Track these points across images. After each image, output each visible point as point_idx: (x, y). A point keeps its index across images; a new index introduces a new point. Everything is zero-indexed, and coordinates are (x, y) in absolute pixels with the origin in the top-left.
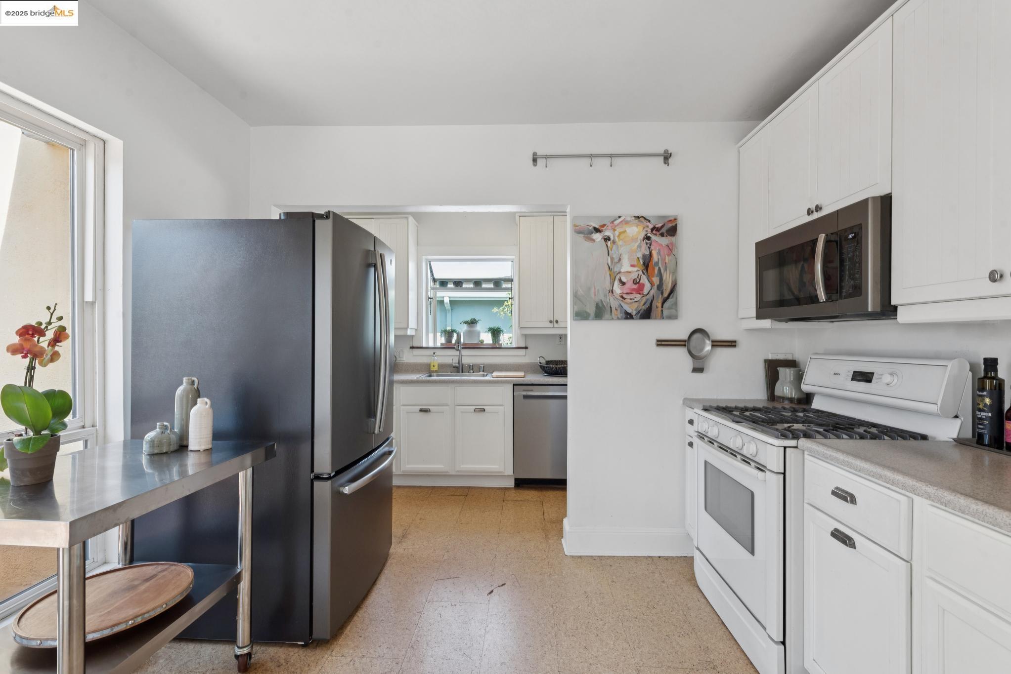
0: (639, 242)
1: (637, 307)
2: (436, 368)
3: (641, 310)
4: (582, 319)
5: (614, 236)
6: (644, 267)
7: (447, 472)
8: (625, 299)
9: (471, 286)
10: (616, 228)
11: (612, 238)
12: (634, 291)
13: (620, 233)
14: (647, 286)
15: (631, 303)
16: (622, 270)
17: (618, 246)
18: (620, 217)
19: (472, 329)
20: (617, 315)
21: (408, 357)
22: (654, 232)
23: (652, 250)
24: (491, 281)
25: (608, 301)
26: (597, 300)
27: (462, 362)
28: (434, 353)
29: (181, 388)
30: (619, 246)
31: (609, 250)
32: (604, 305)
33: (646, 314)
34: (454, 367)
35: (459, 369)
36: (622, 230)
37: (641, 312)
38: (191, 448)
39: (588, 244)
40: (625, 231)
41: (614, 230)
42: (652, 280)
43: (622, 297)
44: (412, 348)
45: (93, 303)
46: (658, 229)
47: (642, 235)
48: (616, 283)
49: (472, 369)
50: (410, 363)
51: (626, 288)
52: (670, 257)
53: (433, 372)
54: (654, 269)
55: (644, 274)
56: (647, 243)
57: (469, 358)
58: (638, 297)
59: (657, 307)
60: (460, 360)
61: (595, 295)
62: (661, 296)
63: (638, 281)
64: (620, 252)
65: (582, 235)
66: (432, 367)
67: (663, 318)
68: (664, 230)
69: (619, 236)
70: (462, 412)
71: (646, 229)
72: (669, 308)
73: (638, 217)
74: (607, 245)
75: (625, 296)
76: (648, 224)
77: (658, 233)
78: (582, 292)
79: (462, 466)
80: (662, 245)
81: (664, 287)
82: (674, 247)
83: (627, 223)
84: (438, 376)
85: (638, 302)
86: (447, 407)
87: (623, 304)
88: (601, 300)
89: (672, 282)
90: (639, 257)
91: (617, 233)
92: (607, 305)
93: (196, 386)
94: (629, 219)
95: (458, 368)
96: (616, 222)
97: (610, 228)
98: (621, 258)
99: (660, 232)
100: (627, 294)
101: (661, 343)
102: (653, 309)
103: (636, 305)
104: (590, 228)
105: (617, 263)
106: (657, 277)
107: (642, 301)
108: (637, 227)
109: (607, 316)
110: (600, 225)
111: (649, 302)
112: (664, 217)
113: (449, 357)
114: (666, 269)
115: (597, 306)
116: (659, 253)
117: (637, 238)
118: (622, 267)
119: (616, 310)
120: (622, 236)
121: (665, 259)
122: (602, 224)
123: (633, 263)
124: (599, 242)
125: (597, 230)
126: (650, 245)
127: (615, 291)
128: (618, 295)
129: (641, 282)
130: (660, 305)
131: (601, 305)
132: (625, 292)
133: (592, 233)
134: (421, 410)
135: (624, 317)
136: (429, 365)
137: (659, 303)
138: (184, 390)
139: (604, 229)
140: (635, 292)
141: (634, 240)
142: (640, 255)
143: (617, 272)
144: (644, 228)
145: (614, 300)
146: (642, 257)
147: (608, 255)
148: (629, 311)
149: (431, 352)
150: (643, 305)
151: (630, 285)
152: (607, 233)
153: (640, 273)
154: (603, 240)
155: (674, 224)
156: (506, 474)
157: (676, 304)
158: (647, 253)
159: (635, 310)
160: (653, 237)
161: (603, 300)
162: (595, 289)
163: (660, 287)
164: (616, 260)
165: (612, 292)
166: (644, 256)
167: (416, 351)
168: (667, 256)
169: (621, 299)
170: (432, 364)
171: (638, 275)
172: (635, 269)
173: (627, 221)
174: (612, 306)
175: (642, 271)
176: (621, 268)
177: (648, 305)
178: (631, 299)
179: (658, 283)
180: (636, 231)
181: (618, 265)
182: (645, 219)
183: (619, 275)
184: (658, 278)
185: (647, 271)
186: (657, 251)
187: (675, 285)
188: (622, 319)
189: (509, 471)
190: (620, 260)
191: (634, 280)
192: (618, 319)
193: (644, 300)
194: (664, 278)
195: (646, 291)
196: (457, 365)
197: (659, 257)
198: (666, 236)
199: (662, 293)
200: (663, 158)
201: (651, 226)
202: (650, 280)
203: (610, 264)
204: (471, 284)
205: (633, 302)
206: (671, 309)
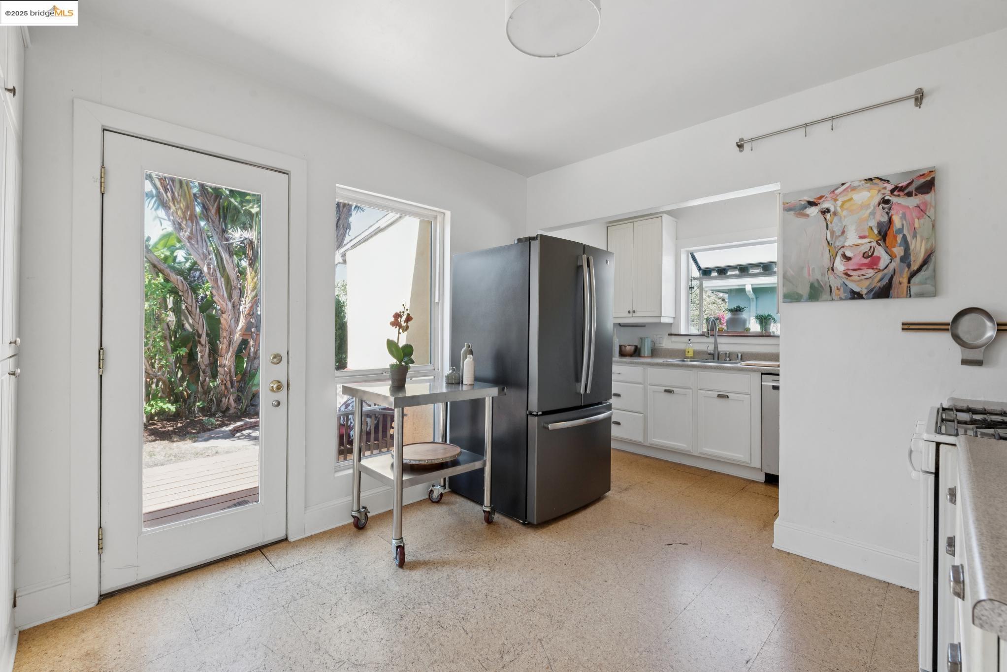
0: (872, 208)
1: (869, 285)
2: (691, 354)
3: (874, 288)
4: (792, 302)
5: (835, 207)
6: (880, 237)
7: (690, 452)
8: (850, 276)
9: (737, 272)
10: (838, 198)
11: (832, 209)
12: (866, 266)
13: (844, 203)
14: (885, 259)
15: (859, 281)
16: (846, 244)
17: (841, 217)
18: (843, 184)
19: (736, 317)
20: (839, 295)
21: (667, 343)
22: (896, 193)
23: (892, 215)
24: (760, 266)
25: (827, 280)
26: (812, 279)
27: (717, 349)
28: (689, 340)
29: (464, 349)
30: (843, 217)
31: (829, 223)
32: (821, 286)
33: (884, 292)
34: (710, 354)
35: (715, 356)
36: (845, 198)
37: (874, 290)
38: (464, 383)
39: (802, 220)
40: (852, 199)
41: (836, 200)
42: (892, 252)
43: (847, 274)
44: (670, 335)
45: (438, 302)
46: (902, 189)
47: (878, 198)
48: (838, 259)
49: (730, 357)
50: (668, 349)
51: (851, 265)
52: (922, 221)
53: (688, 358)
54: (895, 238)
55: (879, 245)
56: (883, 208)
57: (726, 345)
58: (871, 273)
59: (900, 283)
60: (716, 347)
61: (809, 275)
62: (907, 269)
63: (870, 254)
64: (844, 224)
65: (792, 212)
66: (687, 353)
67: (910, 296)
68: (912, 188)
69: (842, 206)
70: (705, 397)
71: (883, 191)
72: (921, 283)
73: (871, 180)
74: (825, 219)
75: (850, 273)
76: (886, 185)
77: (901, 194)
78: (792, 272)
79: (704, 449)
80: (908, 207)
81: (912, 258)
82: (928, 207)
83: (854, 189)
84: (691, 361)
85: (870, 280)
86: (690, 391)
87: (847, 282)
88: (818, 280)
89: (926, 250)
90: (871, 225)
91: (839, 203)
92: (825, 285)
93: (470, 349)
94: (856, 184)
95: (713, 355)
96: (837, 192)
97: (829, 198)
98: (845, 230)
99: (906, 191)
100: (854, 270)
101: (908, 327)
102: (893, 286)
103: (867, 283)
104: (803, 203)
105: (839, 236)
106: (900, 246)
107: (875, 277)
108: (869, 191)
109: (826, 296)
110: (816, 197)
111: (888, 277)
112: (913, 172)
113: (706, 345)
114: (915, 236)
115: (812, 286)
116: (904, 217)
117: (869, 204)
118: (847, 240)
119: (838, 289)
120: (847, 205)
121: (913, 224)
122: (818, 196)
123: (862, 234)
124: (815, 216)
125: (811, 204)
126: (890, 209)
127: (837, 268)
128: (842, 273)
129: (875, 254)
130: (905, 281)
131: (816, 285)
132: (851, 268)
133: (806, 208)
134: (666, 391)
135: (850, 297)
136: (684, 351)
137: (903, 278)
138: (465, 351)
139: (822, 201)
140: (865, 268)
141: (864, 206)
142: (873, 223)
143: (840, 247)
144: (879, 191)
145: (835, 278)
146: (876, 225)
147: (827, 229)
148: (857, 289)
149: (686, 339)
150: (878, 282)
151: (858, 260)
152: (825, 205)
153: (874, 244)
154: (820, 213)
155: (928, 178)
156: (753, 465)
157: (934, 277)
158: (885, 219)
159: (866, 288)
160: (894, 199)
161: (820, 280)
162: (809, 268)
163: (905, 258)
164: (838, 233)
165: (833, 269)
166: (880, 224)
167: (674, 338)
168: (916, 220)
169: (846, 276)
170: (687, 351)
171: (871, 247)
172: (866, 240)
173: (855, 187)
174: (831, 286)
175: (877, 242)
176: (845, 241)
177: (886, 281)
178: (860, 276)
179: (902, 254)
180: (869, 197)
181: (841, 239)
182: (881, 179)
183: (842, 250)
184: (902, 248)
185: (885, 241)
186: (901, 216)
187: (931, 254)
188: (846, 299)
189: (757, 464)
190: (843, 232)
191: (864, 253)
192: (841, 299)
193: (880, 275)
194: (912, 247)
195: (882, 265)
196: (712, 352)
197: (904, 222)
198: (916, 195)
199: (909, 266)
200: (914, 99)
201: (890, 187)
202: (889, 252)
203: (829, 239)
204: (736, 271)
205: (862, 280)
206: (925, 283)
